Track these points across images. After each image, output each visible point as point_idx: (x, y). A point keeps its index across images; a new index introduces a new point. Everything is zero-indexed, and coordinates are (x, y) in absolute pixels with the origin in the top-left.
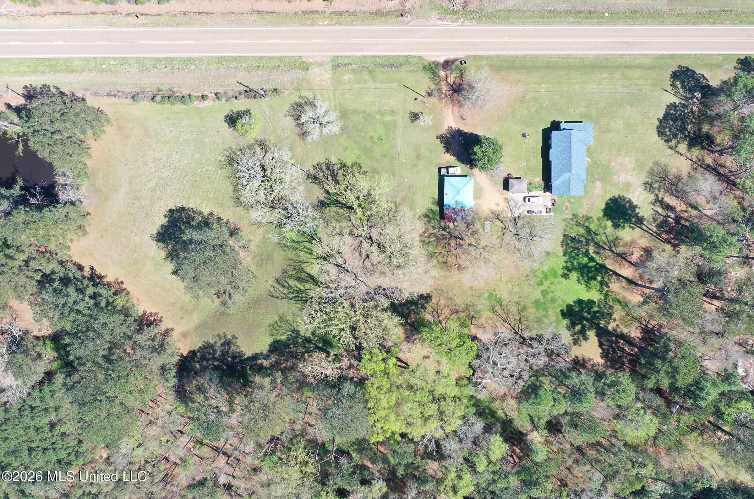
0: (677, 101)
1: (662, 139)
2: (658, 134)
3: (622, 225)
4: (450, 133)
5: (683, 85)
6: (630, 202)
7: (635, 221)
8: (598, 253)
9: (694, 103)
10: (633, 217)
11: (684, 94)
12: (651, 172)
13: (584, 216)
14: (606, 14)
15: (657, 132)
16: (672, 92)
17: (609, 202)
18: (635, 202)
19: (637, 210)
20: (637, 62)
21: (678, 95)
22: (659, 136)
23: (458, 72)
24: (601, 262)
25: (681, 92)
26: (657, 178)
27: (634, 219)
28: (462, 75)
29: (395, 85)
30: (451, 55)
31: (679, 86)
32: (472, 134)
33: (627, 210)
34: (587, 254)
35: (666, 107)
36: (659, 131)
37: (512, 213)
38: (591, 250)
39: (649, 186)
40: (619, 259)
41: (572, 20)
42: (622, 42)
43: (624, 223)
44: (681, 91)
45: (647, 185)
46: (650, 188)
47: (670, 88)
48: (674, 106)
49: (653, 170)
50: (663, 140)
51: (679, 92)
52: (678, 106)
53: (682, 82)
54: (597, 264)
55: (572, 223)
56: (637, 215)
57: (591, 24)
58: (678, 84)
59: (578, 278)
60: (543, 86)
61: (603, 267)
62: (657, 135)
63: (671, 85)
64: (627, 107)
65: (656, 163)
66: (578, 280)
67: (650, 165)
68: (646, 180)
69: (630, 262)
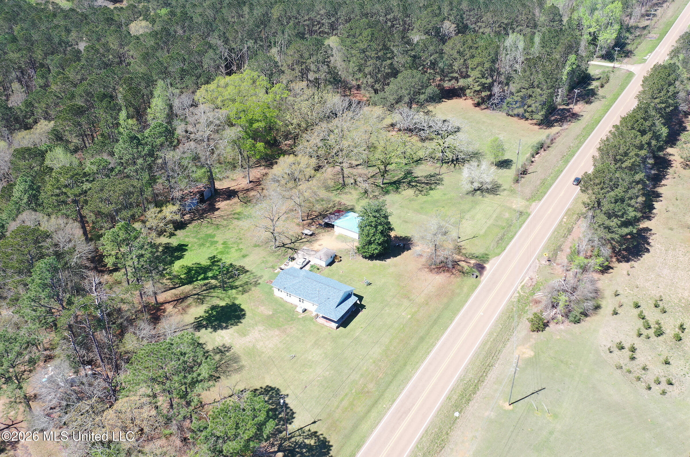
0: (291, 428)
1: (261, 388)
2: (270, 387)
3: (210, 312)
4: (412, 244)
5: (306, 446)
6: (226, 328)
7: (202, 323)
8: (205, 285)
9: (273, 445)
10: (207, 323)
11: (293, 439)
12: (236, 359)
13: (250, 290)
14: (457, 414)
15: (273, 386)
16: (307, 428)
17: (243, 313)
18: (220, 332)
19: (210, 330)
20: (373, 414)
21: (297, 433)
22: (267, 386)
23: (467, 271)
24: (195, 283)
25: (298, 438)
26: (223, 362)
27: (205, 323)
28: (463, 272)
29: (482, 232)
30: (487, 274)
31: (307, 442)
32: (400, 254)
33: (220, 322)
34: (214, 277)
35: (294, 411)
36: (272, 389)
37: (303, 249)
38: (213, 282)
39: (222, 351)
40: (182, 296)
41: (470, 375)
42: (409, 410)
43: (210, 314)
44: (300, 439)
45: (226, 349)
46: (220, 350)
47: (313, 428)
48: (288, 419)
49: (236, 362)
50: (258, 388)
51: (300, 435)
52: (283, 425)
53: (310, 448)
54: (197, 280)
55: (253, 280)
56: (206, 327)
57: (453, 390)
58: (312, 442)
59: (200, 265)
60: (409, 316)
61: (190, 282)
62: (270, 385)
63: (316, 432)
64: (327, 373)
65: (241, 368)
66: (198, 264)
67: (243, 363)
68: (232, 351)
69: (169, 302)
